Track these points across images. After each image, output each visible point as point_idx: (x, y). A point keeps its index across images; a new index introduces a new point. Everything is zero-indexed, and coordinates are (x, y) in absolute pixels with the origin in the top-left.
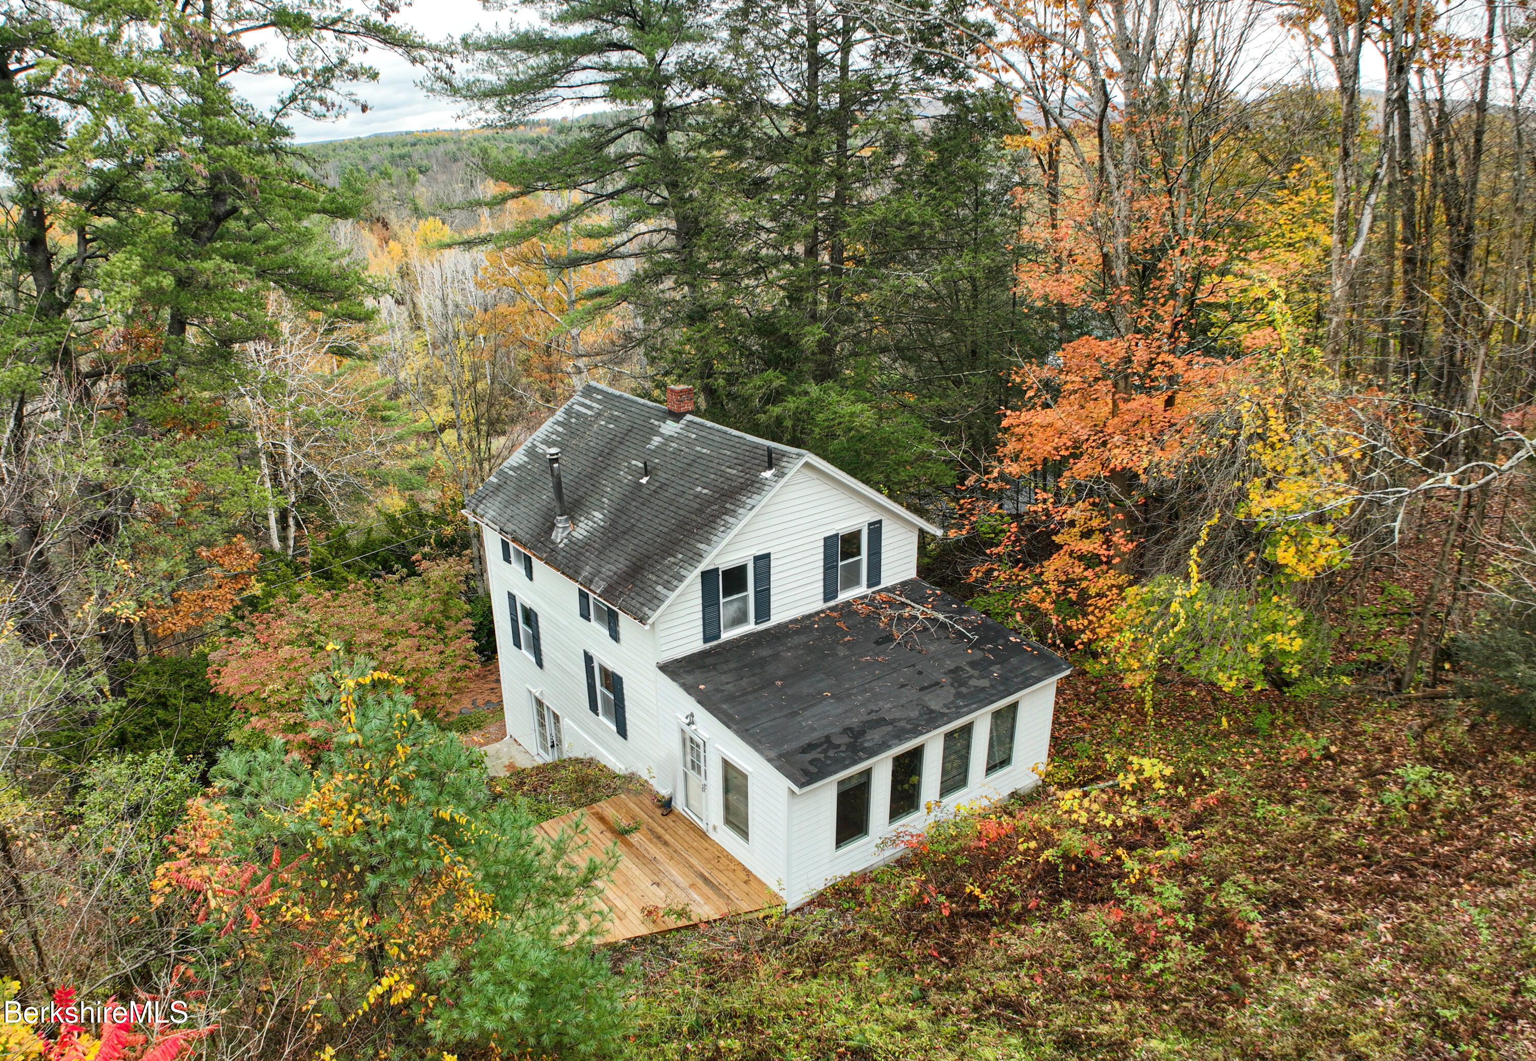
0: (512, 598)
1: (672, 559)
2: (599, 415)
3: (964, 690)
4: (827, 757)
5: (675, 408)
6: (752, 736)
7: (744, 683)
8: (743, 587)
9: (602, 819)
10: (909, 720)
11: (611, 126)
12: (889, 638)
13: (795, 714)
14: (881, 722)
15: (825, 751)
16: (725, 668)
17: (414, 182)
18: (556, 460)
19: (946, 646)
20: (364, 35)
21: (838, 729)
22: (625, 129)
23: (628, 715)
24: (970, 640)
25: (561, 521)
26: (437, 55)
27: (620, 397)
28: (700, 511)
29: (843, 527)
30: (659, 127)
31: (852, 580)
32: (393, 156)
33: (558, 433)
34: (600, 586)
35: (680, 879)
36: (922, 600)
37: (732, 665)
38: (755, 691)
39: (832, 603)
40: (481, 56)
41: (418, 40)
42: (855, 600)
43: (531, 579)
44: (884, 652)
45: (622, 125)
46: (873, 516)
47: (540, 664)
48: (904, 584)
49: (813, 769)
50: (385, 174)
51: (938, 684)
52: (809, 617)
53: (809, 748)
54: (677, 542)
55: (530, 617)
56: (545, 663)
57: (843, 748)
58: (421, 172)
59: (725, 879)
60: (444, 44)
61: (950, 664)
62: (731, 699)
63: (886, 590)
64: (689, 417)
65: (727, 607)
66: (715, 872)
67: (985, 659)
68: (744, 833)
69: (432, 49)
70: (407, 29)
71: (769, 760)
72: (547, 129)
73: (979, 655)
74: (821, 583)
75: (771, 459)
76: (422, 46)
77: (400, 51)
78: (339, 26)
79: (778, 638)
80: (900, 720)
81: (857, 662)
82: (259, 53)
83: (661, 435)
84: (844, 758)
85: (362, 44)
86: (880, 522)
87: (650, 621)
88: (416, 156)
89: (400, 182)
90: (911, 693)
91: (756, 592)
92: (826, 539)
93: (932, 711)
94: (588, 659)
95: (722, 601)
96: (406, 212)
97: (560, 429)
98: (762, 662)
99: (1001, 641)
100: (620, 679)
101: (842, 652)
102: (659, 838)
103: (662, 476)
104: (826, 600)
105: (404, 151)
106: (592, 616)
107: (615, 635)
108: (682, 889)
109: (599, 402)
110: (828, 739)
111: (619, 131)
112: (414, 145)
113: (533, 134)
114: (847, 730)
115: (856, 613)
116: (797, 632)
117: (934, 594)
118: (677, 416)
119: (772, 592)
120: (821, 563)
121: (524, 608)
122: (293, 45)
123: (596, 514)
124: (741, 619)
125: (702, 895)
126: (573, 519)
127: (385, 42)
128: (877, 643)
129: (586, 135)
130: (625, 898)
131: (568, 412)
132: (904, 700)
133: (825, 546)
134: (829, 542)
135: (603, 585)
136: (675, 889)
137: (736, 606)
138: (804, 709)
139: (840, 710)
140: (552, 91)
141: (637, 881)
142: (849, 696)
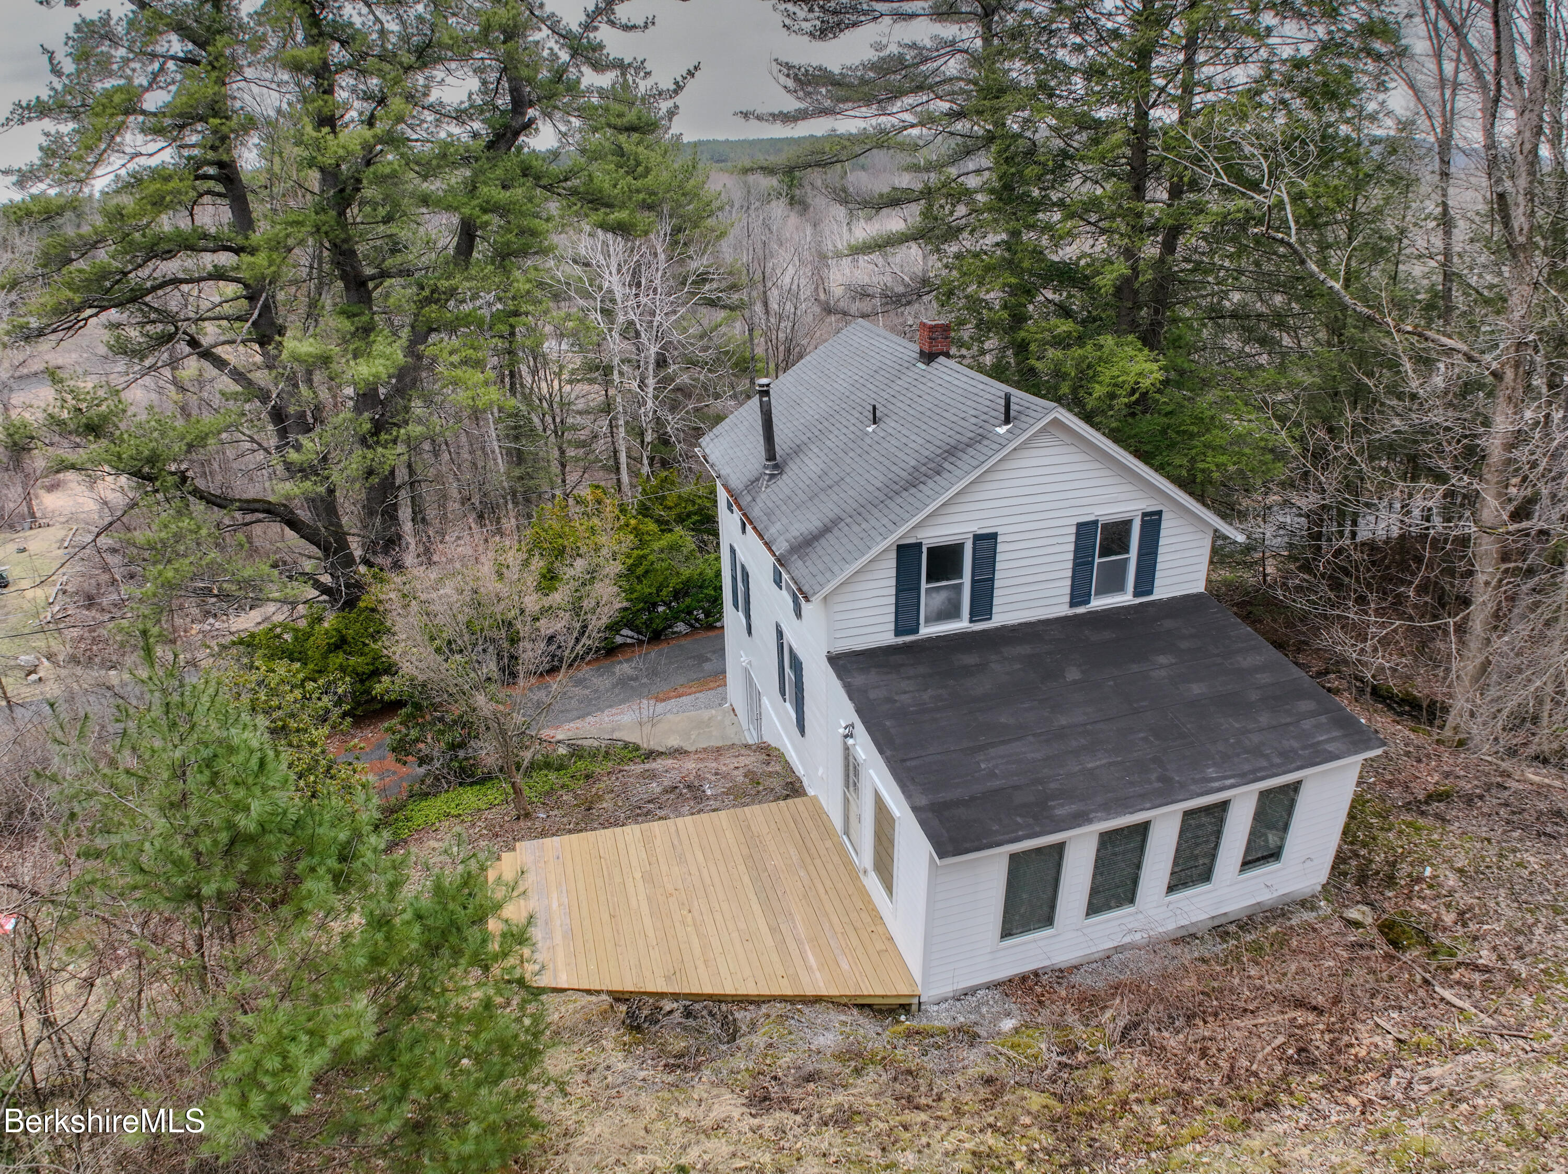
0: (733, 552)
5: (926, 347)
8: (957, 572)
16: (911, 671)
18: (767, 392)
21: (1026, 782)
23: (806, 708)
25: (769, 467)
29: (1105, 512)
31: (1114, 583)
35: (800, 929)
37: (921, 669)
38: (938, 709)
39: (1081, 610)
42: (1113, 609)
43: (744, 533)
47: (749, 628)
48: (1187, 598)
52: (1046, 622)
55: (745, 576)
56: (752, 629)
57: (1023, 810)
59: (856, 942)
62: (900, 714)
63: (1160, 602)
64: (942, 360)
65: (931, 594)
66: (849, 928)
68: (889, 886)
74: (1068, 582)
75: (1009, 410)
83: (906, 378)
86: (1159, 513)
87: (815, 598)
90: (1146, 746)
91: (974, 582)
92: (1079, 526)
93: (1167, 778)
94: (780, 634)
95: (924, 585)
98: (962, 672)
100: (801, 663)
103: (891, 424)
104: (1072, 604)
106: (783, 583)
107: (798, 612)
116: (1026, 640)
118: (928, 358)
119: (997, 583)
120: (1070, 556)
121: (740, 563)
124: (952, 612)
125: (819, 956)
132: (1133, 757)
133: (1078, 535)
134: (1084, 530)
137: (943, 594)
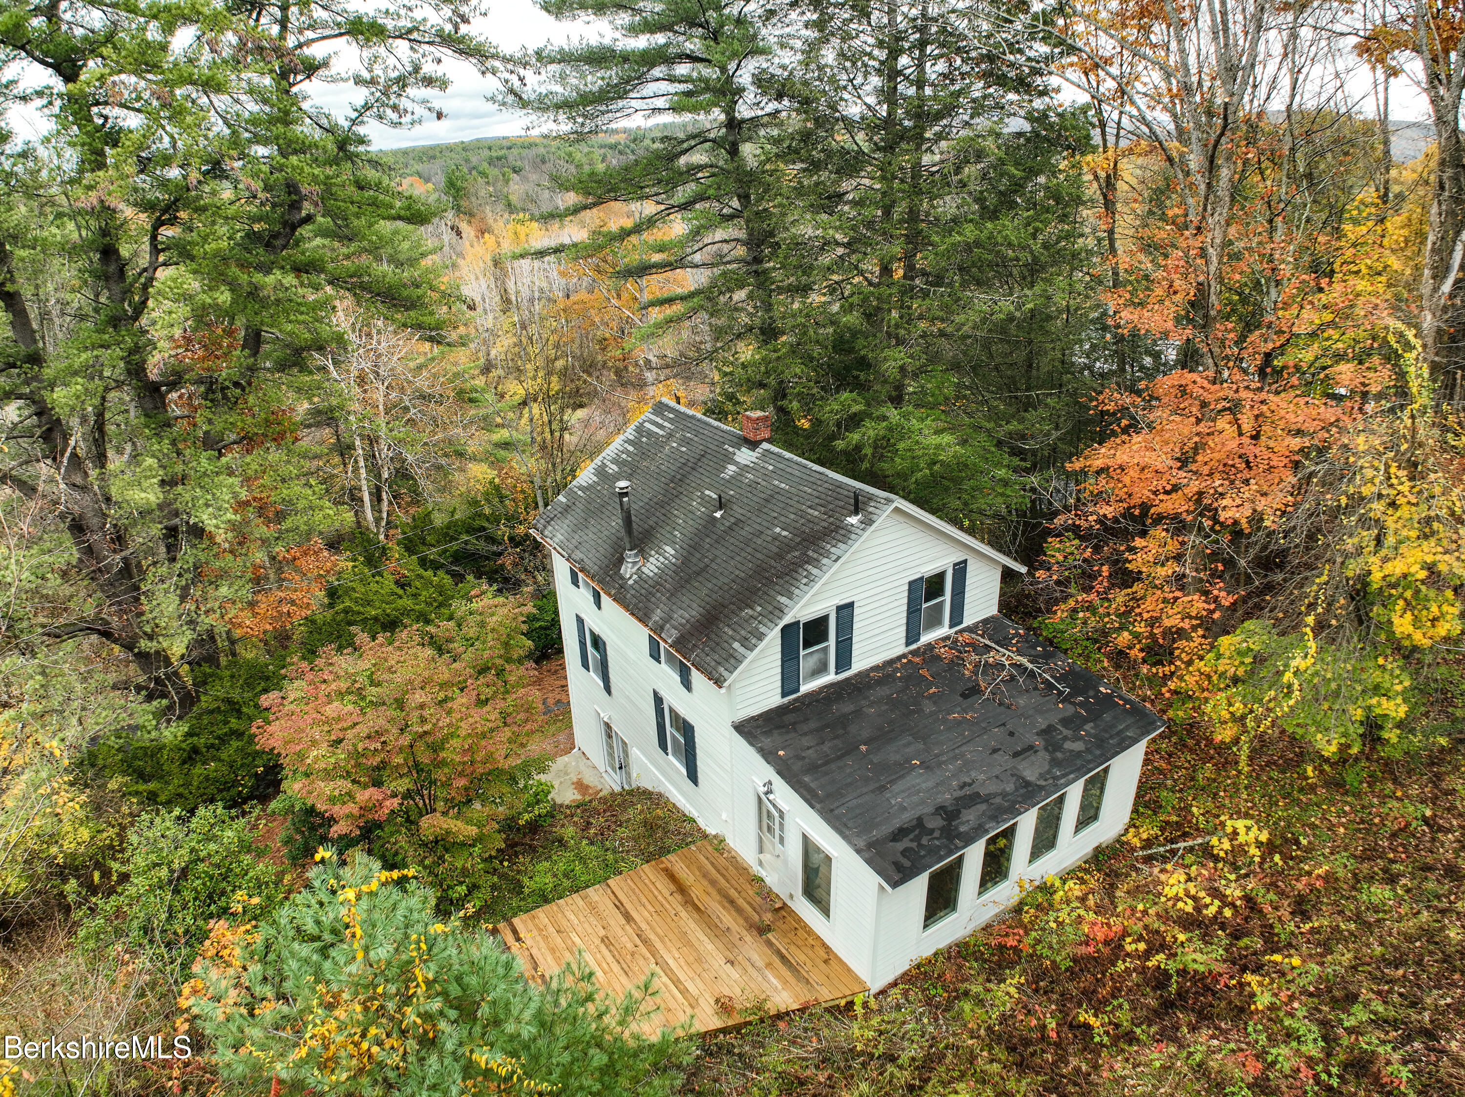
0: (580, 621)
1: (750, 612)
2: (670, 436)
3: (1059, 755)
4: (920, 845)
5: (751, 436)
6: (838, 818)
7: (826, 747)
8: (824, 637)
9: (672, 877)
10: (1004, 795)
11: (682, 136)
12: (975, 691)
13: (882, 788)
14: (974, 799)
15: (917, 839)
16: (805, 728)
17: (507, 181)
18: (626, 494)
19: (1035, 699)
20: (440, 44)
21: (930, 809)
22: (697, 140)
23: (699, 763)
24: (1060, 693)
25: (630, 556)
26: (510, 67)
27: (693, 417)
28: (780, 556)
29: (928, 569)
30: (730, 138)
31: (935, 621)
32: (491, 158)
33: (628, 453)
34: (671, 635)
35: (755, 957)
36: (1004, 642)
37: (813, 725)
38: (839, 758)
39: (914, 647)
40: (554, 68)
41: (492, 50)
42: (937, 641)
43: (599, 608)
44: (971, 708)
45: (693, 137)
46: (958, 557)
47: (608, 689)
48: (985, 621)
49: (907, 863)
50: (483, 174)
51: (1030, 748)
52: (890, 662)
53: (899, 834)
54: (754, 591)
55: (598, 643)
56: (613, 691)
57: (937, 834)
58: (515, 172)
59: (803, 957)
60: (518, 55)
61: (1042, 723)
62: (813, 769)
63: (969, 629)
64: (765, 446)
65: (807, 658)
66: (793, 949)
67: (1077, 715)
68: (824, 908)
69: (506, 60)
70: (482, 39)
71: (858, 851)
72: (624, 136)
73: (1071, 710)
74: (904, 628)
75: (858, 505)
76: (495, 56)
77: (474, 61)
78: (415, 35)
79: (859, 690)
80: (995, 795)
81: (945, 721)
82: (333, 61)
83: (736, 463)
84: (939, 848)
85: (438, 55)
86: (965, 561)
87: (726, 684)
88: (511, 158)
89: (496, 180)
90: (1003, 760)
91: (838, 641)
92: (911, 583)
93: (1027, 784)
94: (658, 700)
95: (802, 653)
96: (500, 207)
97: (631, 448)
98: (843, 721)
99: (1091, 693)
100: (691, 728)
101: (928, 707)
102: (732, 902)
103: (738, 511)
104: (908, 644)
105: (501, 153)
106: (663, 659)
107: (687, 685)
108: (758, 970)
109: (670, 421)
110: (920, 820)
111: (693, 143)
112: (510, 148)
113: (612, 140)
114: (940, 809)
115: (938, 658)
116: (879, 682)
117: (1017, 634)
118: (753, 445)
119: (854, 640)
120: (905, 608)
121: (592, 633)
122: (366, 53)
123: (668, 549)
124: (822, 669)
125: (779, 977)
126: (643, 553)
127: (461, 52)
128: (964, 696)
129: (658, 145)
130: (698, 981)
131: (640, 429)
132: (997, 771)
133: (910, 590)
134: (914, 585)
135: (675, 633)
136: (750, 969)
137: (816, 657)
138: (892, 782)
139: (930, 784)
140: (625, 102)
141: (709, 958)
142: (940, 764)
